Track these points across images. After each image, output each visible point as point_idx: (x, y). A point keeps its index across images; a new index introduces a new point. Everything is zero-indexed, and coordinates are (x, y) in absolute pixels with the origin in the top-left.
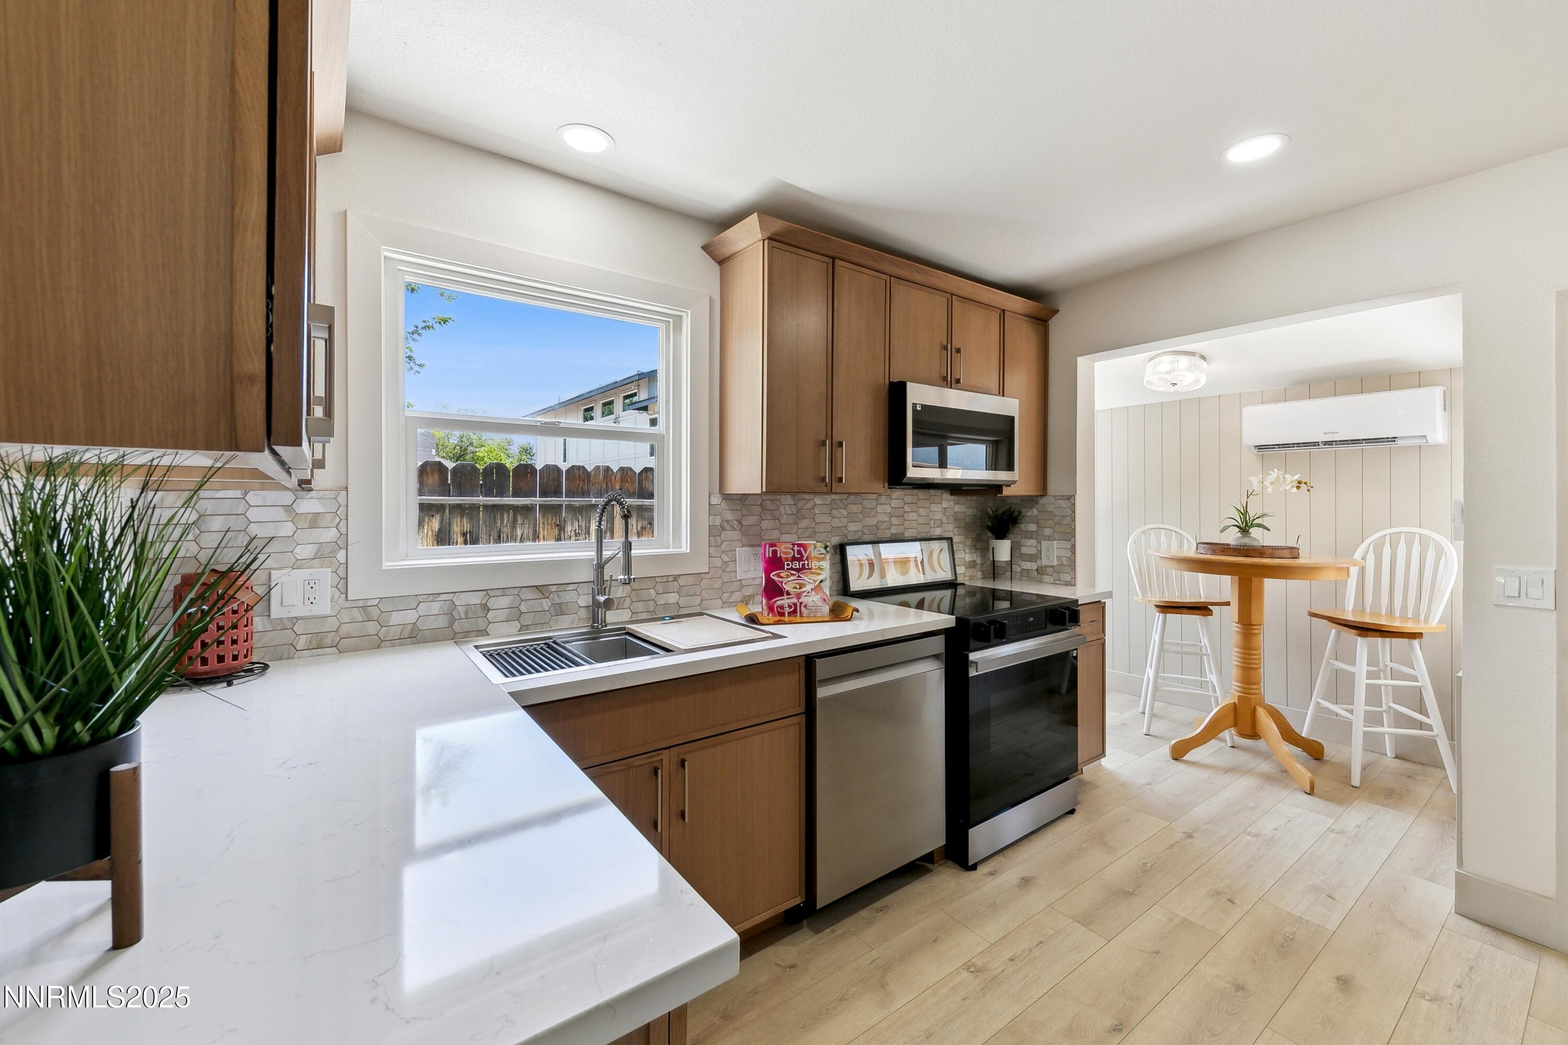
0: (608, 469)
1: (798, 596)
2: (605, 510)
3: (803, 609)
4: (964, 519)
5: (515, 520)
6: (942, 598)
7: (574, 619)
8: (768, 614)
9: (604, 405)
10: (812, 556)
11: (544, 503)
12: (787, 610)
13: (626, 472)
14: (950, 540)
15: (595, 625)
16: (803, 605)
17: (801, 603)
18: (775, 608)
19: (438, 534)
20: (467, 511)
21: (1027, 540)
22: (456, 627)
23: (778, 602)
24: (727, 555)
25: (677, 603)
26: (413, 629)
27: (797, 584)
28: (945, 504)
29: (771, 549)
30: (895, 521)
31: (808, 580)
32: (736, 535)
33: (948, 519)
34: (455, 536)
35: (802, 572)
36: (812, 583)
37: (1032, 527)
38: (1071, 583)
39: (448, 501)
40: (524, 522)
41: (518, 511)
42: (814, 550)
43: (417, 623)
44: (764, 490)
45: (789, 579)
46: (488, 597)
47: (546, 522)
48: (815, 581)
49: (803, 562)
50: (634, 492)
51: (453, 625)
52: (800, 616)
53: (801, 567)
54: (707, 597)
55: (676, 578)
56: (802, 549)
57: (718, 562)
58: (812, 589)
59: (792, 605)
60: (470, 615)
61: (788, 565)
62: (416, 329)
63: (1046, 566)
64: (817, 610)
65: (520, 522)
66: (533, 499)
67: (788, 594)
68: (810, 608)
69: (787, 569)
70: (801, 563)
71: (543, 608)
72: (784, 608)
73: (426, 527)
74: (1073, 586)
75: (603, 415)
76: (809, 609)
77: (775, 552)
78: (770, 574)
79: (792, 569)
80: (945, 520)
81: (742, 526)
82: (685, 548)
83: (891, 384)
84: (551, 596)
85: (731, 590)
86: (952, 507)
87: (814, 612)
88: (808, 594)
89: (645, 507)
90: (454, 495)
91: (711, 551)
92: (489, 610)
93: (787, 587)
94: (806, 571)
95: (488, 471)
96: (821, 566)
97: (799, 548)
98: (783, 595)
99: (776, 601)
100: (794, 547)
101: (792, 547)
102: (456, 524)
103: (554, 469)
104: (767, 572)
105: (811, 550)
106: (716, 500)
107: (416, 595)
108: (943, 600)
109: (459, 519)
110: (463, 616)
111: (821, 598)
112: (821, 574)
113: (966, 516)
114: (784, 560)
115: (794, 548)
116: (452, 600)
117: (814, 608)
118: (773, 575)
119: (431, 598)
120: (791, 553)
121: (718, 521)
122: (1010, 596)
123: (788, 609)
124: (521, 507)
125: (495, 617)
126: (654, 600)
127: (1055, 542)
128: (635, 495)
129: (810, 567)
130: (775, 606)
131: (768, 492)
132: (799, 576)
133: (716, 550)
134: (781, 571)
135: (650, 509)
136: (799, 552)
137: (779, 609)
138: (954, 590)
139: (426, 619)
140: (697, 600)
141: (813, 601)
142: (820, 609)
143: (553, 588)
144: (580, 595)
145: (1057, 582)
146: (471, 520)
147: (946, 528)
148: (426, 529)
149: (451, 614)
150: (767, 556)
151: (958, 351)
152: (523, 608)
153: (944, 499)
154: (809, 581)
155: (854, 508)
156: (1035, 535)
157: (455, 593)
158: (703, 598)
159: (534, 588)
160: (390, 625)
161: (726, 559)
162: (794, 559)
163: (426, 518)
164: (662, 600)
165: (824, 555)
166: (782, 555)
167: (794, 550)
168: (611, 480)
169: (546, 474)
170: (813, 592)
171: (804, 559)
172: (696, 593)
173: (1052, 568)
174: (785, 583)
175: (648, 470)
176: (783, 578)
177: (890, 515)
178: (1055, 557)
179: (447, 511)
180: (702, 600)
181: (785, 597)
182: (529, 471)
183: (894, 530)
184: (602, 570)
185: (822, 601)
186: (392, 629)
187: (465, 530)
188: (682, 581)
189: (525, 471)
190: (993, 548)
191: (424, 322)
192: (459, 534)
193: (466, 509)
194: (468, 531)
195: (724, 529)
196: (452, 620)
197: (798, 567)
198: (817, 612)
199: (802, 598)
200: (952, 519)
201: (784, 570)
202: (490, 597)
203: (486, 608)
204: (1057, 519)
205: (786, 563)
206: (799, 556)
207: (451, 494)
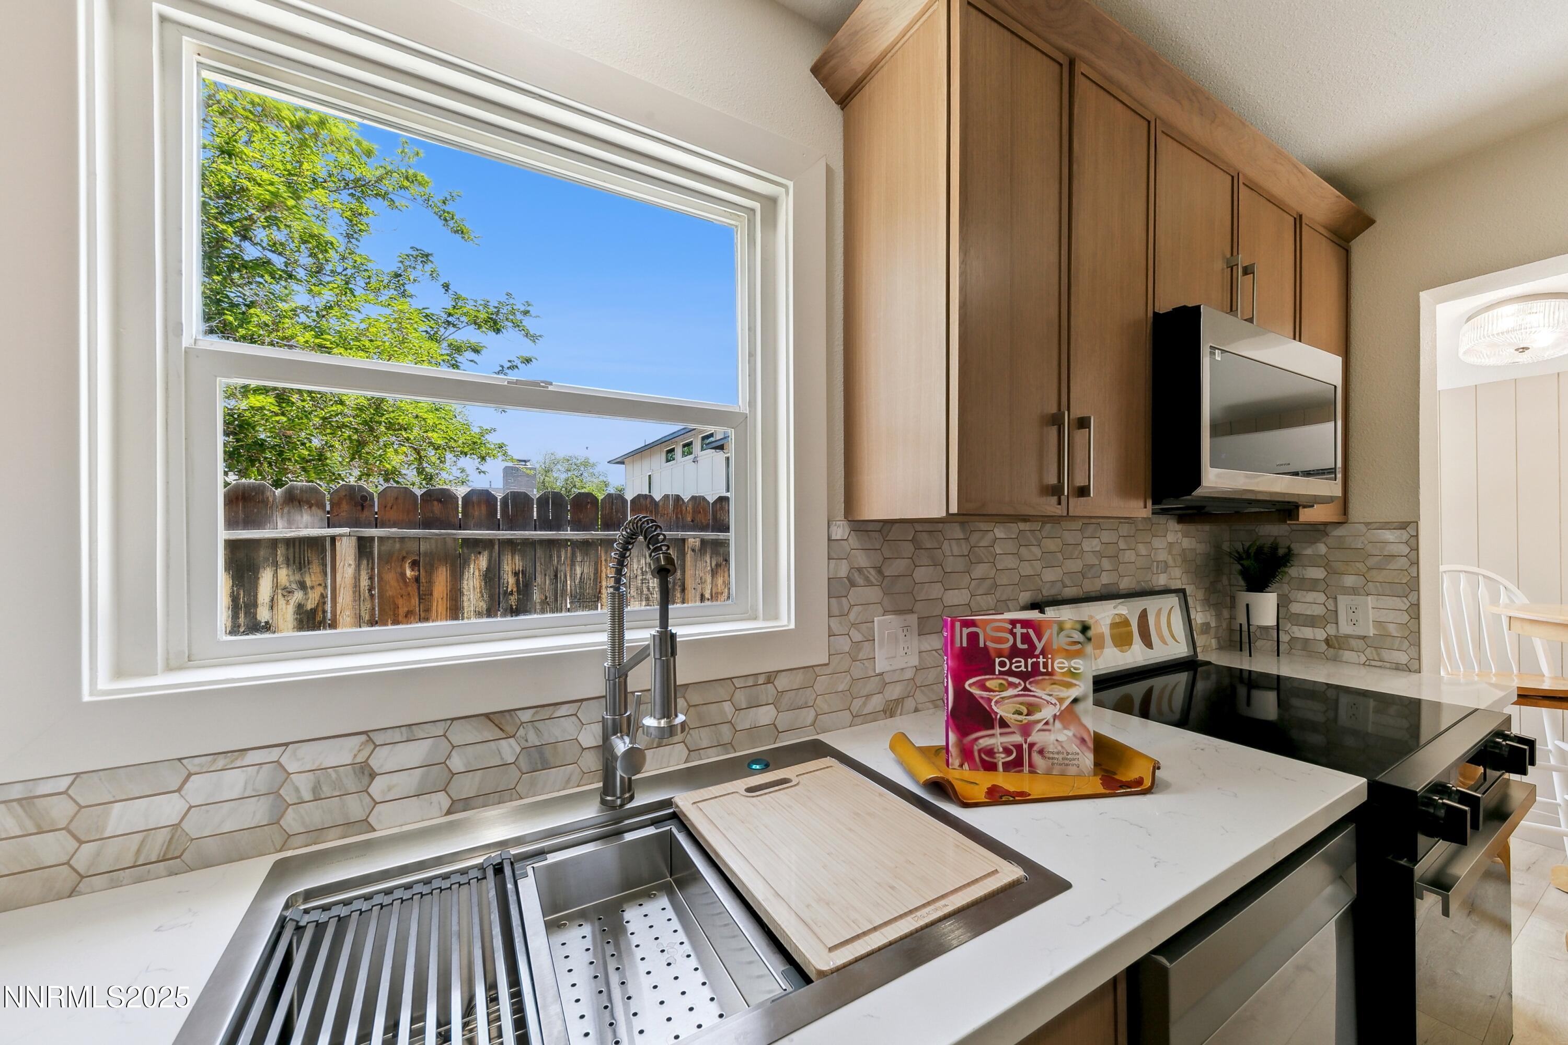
0: (678, 498)
1: (1026, 730)
2: (628, 554)
3: (1036, 758)
4: (1195, 560)
5: (573, 555)
6: (1175, 686)
7: (571, 775)
8: (961, 766)
9: (684, 446)
10: (1055, 646)
11: (606, 537)
12: (1001, 759)
13: (698, 501)
14: (1181, 592)
15: (609, 798)
16: (1035, 748)
17: (1031, 746)
18: (976, 754)
19: (486, 573)
20: (519, 547)
21: (1305, 592)
22: (291, 821)
23: (981, 741)
24: (859, 631)
25: (774, 724)
26: (171, 838)
27: (1021, 704)
28: (1171, 538)
29: (966, 631)
30: (1106, 563)
31: (1045, 697)
32: (873, 594)
33: (1174, 560)
34: (505, 575)
35: (1031, 680)
36: (1055, 705)
37: (1317, 573)
38: (1413, 667)
39: (496, 535)
40: (584, 559)
41: (577, 547)
42: (1058, 634)
43: (184, 825)
44: (954, 509)
45: (1004, 694)
46: (372, 747)
47: (609, 559)
48: (1061, 700)
49: (1035, 660)
50: (708, 525)
51: (280, 818)
52: (1030, 772)
53: (1030, 669)
54: (826, 708)
55: (770, 678)
56: (1031, 632)
57: (844, 644)
58: (1055, 717)
59: (1012, 747)
60: (326, 790)
61: (1002, 664)
62: (501, 369)
63: (1348, 637)
64: (1066, 762)
65: (579, 559)
66: (593, 532)
67: (1003, 724)
68: (1051, 756)
69: (1001, 673)
70: (1030, 661)
71: (502, 759)
72: (995, 753)
73: (472, 566)
74: (1415, 672)
75: (684, 455)
76: (1049, 758)
77: (973, 637)
78: (964, 684)
79: (1010, 673)
80: (1171, 563)
81: (884, 577)
82: (786, 620)
83: (1156, 315)
84: (521, 732)
85: (865, 692)
86: (1179, 541)
87: (1061, 765)
88: (1046, 727)
89: (720, 541)
90: (504, 529)
91: (832, 625)
92: (373, 775)
93: (1001, 711)
94: (1040, 678)
95: (543, 501)
96: (1075, 669)
97: (1025, 631)
98: (992, 727)
99: (977, 739)
100: (1014, 627)
101: (1010, 627)
102: (506, 562)
103: (616, 498)
104: (959, 679)
105: (1051, 634)
106: (841, 531)
107: (180, 760)
108: (1177, 688)
109: (510, 557)
110: (307, 796)
111: (1074, 735)
112: (1076, 685)
113: (1197, 554)
114: (993, 654)
115: (1015, 630)
116: (277, 762)
117: (1060, 756)
118: (970, 685)
119: (221, 762)
120: (1008, 640)
121: (843, 570)
122: (1277, 683)
123: (1003, 756)
124: (580, 542)
125: (390, 789)
126: (730, 722)
127: (1369, 598)
128: (709, 527)
129: (1050, 670)
130: (976, 748)
131: (964, 515)
132: (1025, 689)
133: (840, 623)
134: (987, 677)
135: (725, 544)
136: (1026, 638)
137: (983, 756)
138: (1192, 672)
139: (208, 811)
140: (809, 715)
141: (1057, 740)
142: (1074, 759)
143: (526, 716)
144: (583, 724)
145: (1373, 663)
146: (523, 557)
147: (1172, 574)
148: (472, 569)
149: (277, 793)
150: (958, 644)
151: (1247, 271)
152: (457, 763)
153: (1169, 529)
154: (1048, 698)
155: (1051, 545)
156: (1322, 586)
157: (286, 745)
158: (818, 710)
159: (483, 717)
160: (106, 835)
161: (857, 637)
162: (1014, 652)
163: (473, 555)
164: (745, 721)
165: (1079, 646)
166: (989, 644)
167: (1014, 635)
168: (681, 511)
169: (609, 504)
170: (1057, 721)
171: (1037, 652)
172: (806, 703)
173: (1363, 639)
174: (997, 702)
175: (723, 500)
176: (994, 691)
177: (1100, 555)
178: (1371, 623)
179: (496, 547)
180: (817, 715)
181: (997, 731)
182: (589, 501)
183: (1105, 579)
184: (622, 680)
185: (1078, 742)
186: (112, 848)
187: (517, 569)
188: (782, 682)
189: (585, 502)
190: (1247, 605)
191: (510, 361)
192: (510, 573)
193: (518, 544)
194: (521, 570)
195: (853, 584)
196: (280, 807)
197: (1023, 668)
198: (1067, 765)
199: (1034, 733)
200: (1179, 559)
201: (994, 673)
202: (376, 746)
203: (367, 773)
204: (1371, 562)
205: (997, 660)
206: (1025, 646)
207: (501, 527)
